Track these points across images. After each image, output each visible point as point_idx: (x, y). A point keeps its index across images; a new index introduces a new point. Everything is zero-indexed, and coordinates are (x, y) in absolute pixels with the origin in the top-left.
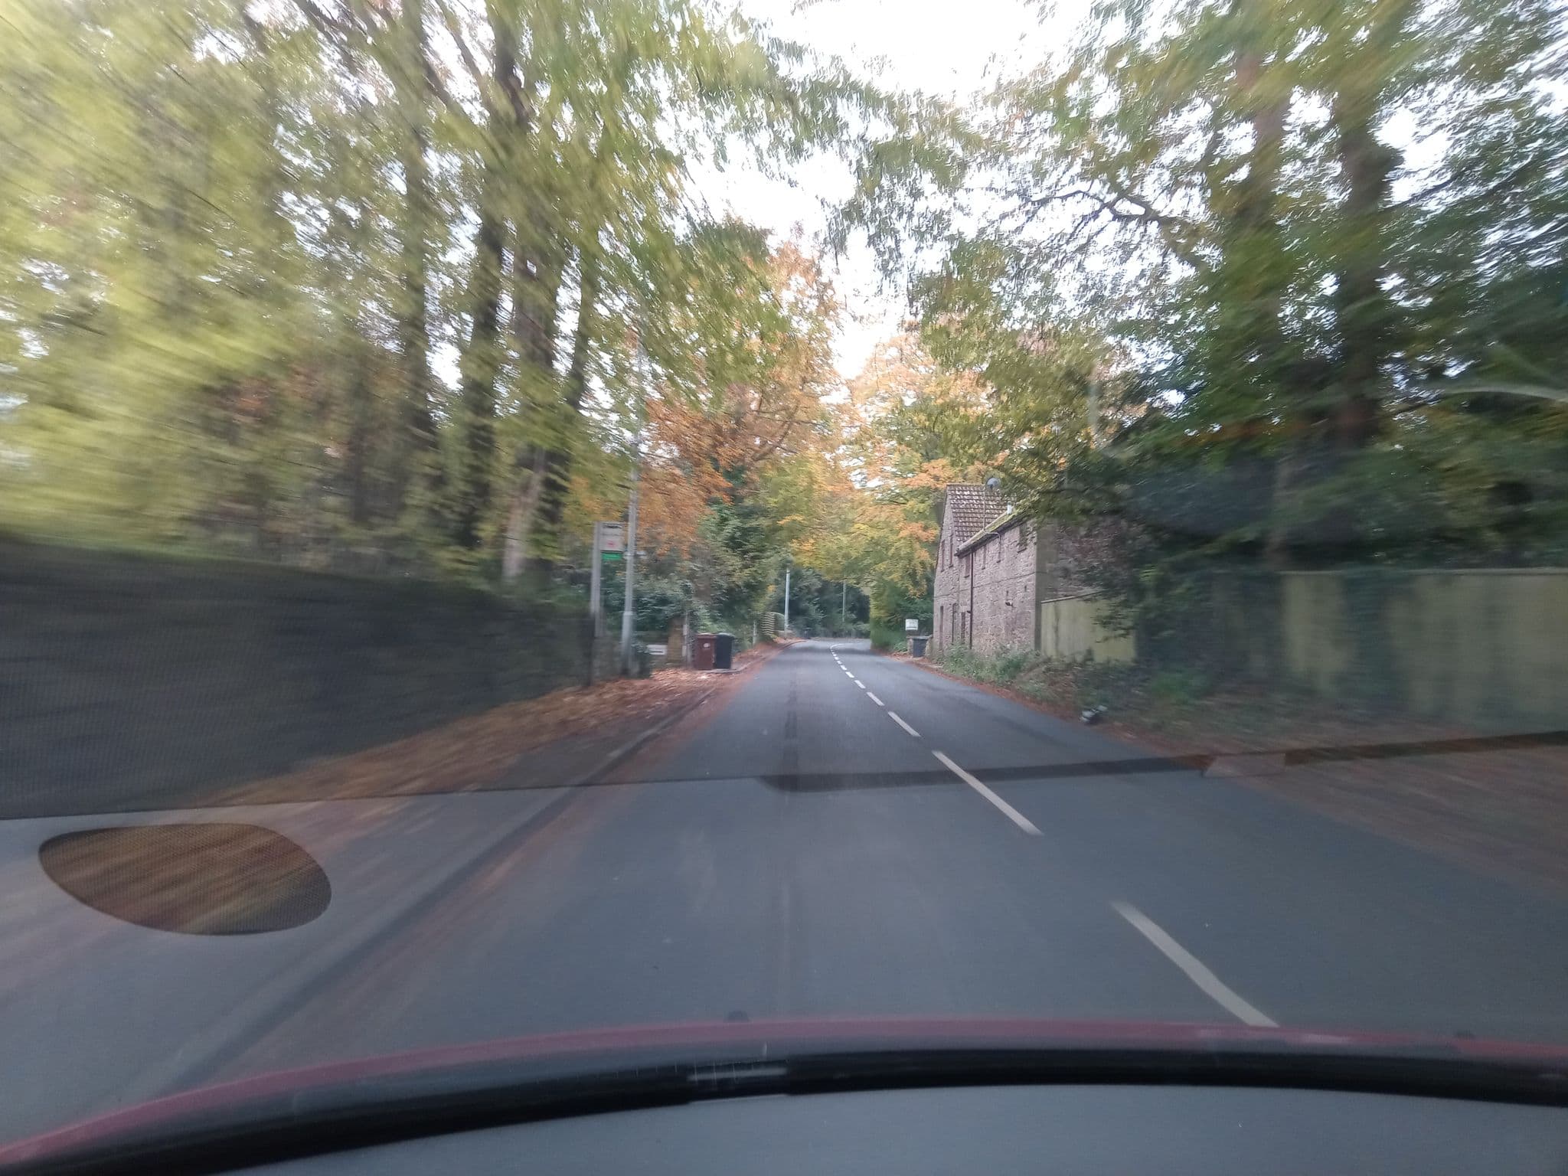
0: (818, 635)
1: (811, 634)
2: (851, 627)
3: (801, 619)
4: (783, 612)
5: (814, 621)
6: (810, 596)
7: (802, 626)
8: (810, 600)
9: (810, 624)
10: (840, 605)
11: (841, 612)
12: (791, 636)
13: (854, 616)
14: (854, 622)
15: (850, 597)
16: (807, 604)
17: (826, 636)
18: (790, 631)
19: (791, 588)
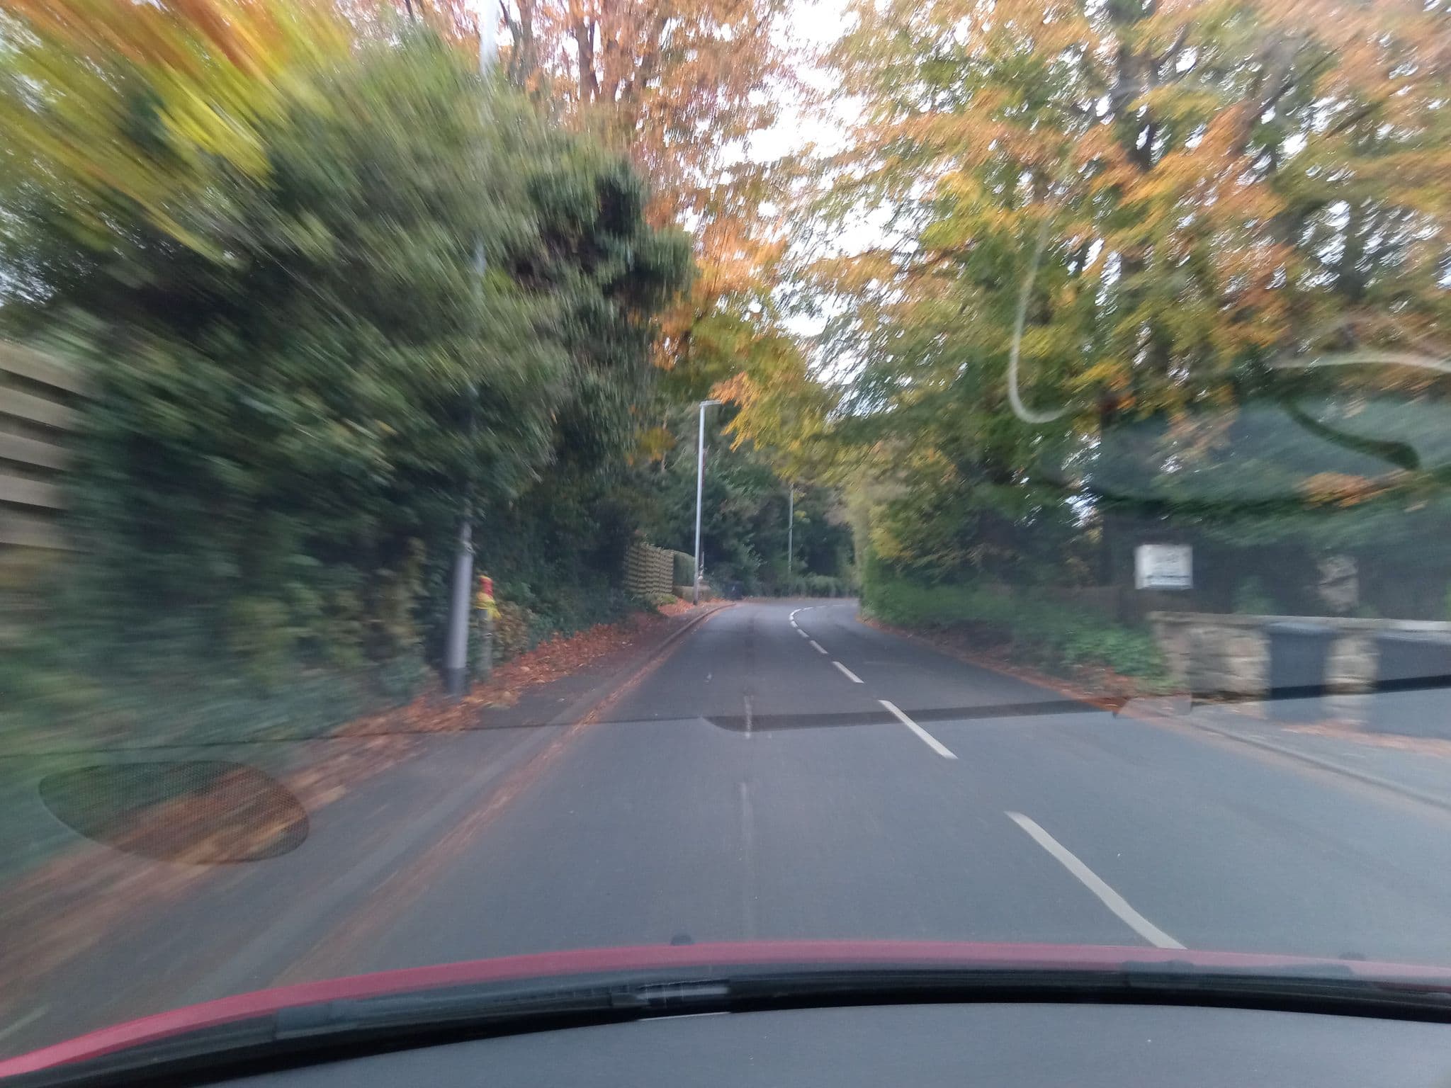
0: (754, 594)
1: (741, 593)
2: (801, 581)
3: (725, 568)
4: (693, 555)
5: (746, 571)
6: (740, 529)
7: (726, 579)
8: (739, 536)
9: (740, 575)
10: (786, 547)
11: (786, 558)
12: (706, 596)
13: (804, 564)
14: (804, 572)
15: (799, 537)
16: (734, 542)
17: (764, 594)
18: (706, 588)
19: (707, 514)
